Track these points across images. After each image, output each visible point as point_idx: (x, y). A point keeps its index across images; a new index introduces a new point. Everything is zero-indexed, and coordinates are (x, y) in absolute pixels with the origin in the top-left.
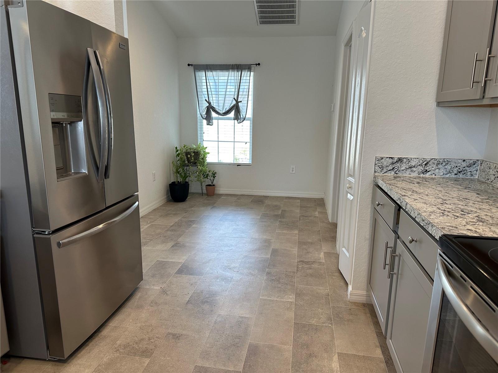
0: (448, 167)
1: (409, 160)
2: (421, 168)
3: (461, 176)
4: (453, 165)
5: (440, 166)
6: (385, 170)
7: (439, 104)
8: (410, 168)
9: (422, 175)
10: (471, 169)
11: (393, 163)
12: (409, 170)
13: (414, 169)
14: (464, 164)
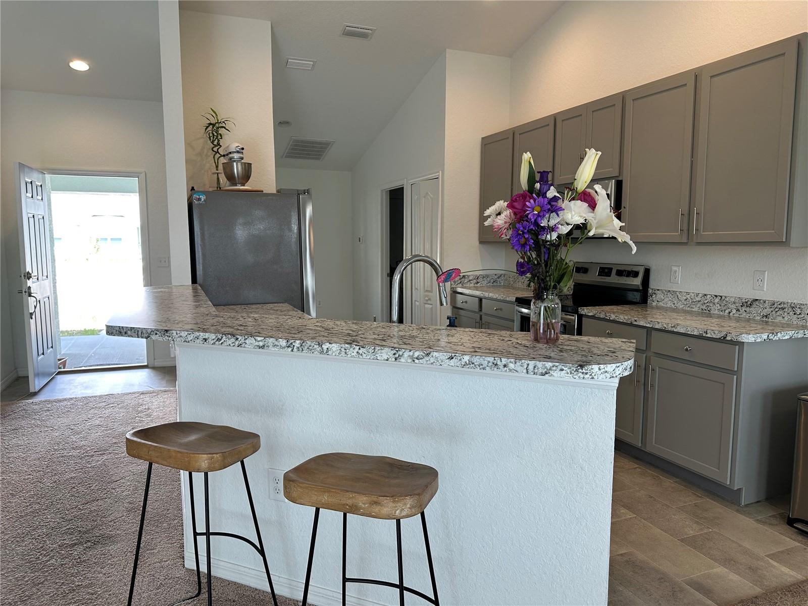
0: (488, 279)
1: (468, 276)
2: (475, 281)
3: (495, 284)
4: (491, 278)
5: (484, 279)
6: (456, 284)
7: (481, 242)
8: (470, 281)
9: (476, 285)
10: (500, 279)
11: (460, 279)
12: (469, 283)
13: (471, 282)
14: (496, 277)
